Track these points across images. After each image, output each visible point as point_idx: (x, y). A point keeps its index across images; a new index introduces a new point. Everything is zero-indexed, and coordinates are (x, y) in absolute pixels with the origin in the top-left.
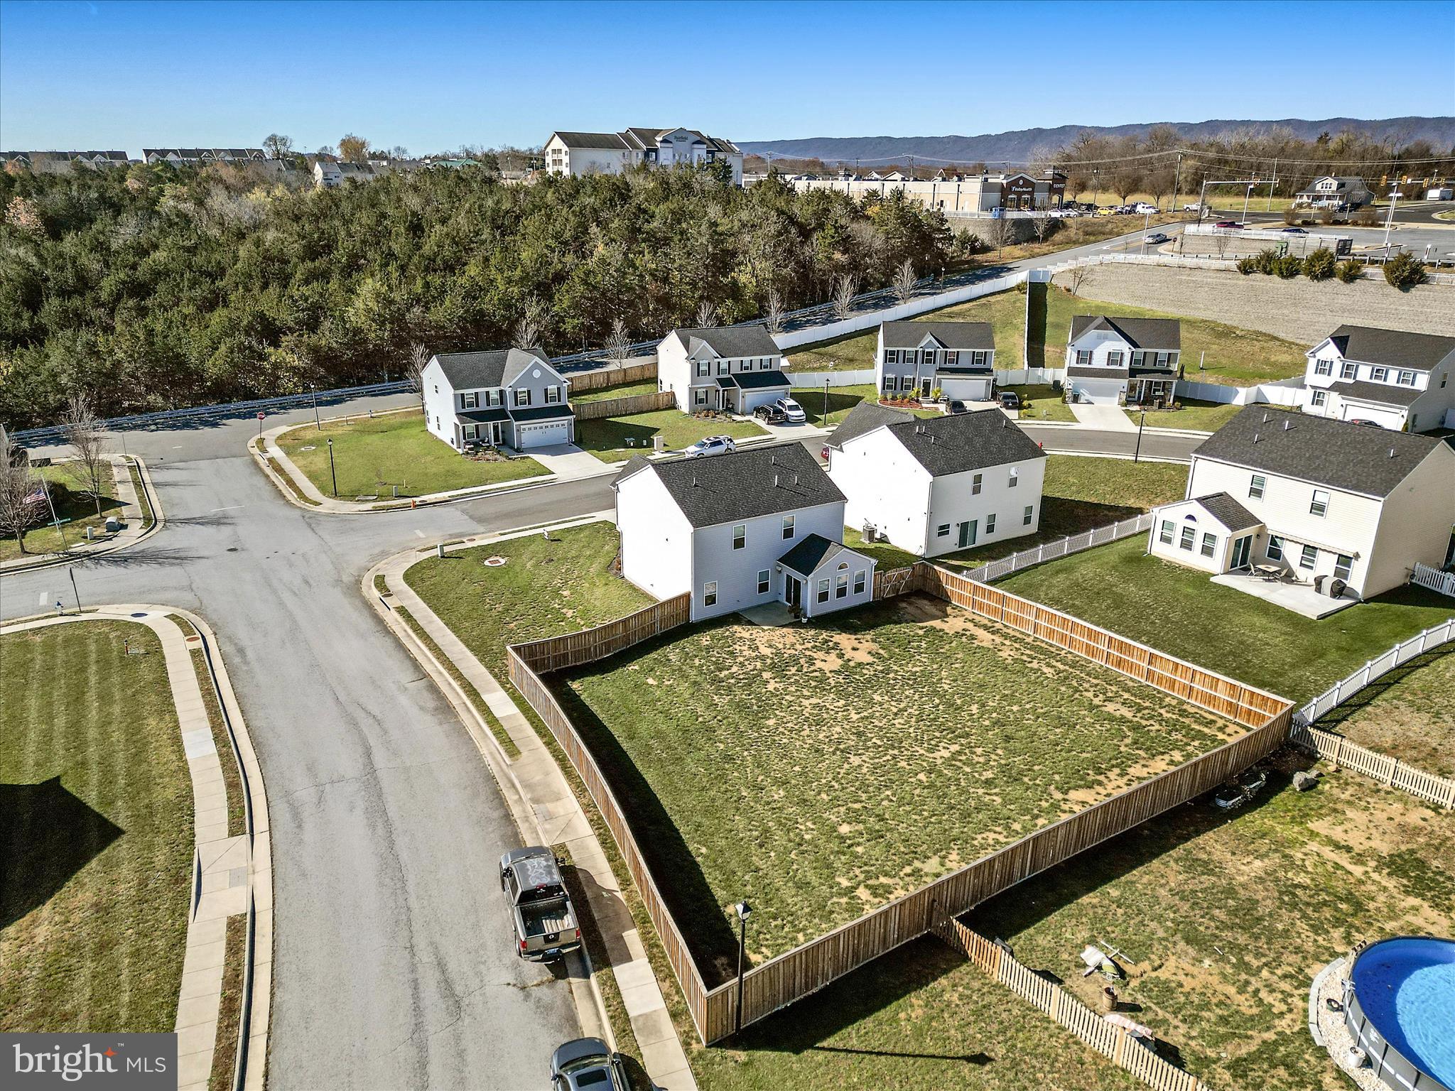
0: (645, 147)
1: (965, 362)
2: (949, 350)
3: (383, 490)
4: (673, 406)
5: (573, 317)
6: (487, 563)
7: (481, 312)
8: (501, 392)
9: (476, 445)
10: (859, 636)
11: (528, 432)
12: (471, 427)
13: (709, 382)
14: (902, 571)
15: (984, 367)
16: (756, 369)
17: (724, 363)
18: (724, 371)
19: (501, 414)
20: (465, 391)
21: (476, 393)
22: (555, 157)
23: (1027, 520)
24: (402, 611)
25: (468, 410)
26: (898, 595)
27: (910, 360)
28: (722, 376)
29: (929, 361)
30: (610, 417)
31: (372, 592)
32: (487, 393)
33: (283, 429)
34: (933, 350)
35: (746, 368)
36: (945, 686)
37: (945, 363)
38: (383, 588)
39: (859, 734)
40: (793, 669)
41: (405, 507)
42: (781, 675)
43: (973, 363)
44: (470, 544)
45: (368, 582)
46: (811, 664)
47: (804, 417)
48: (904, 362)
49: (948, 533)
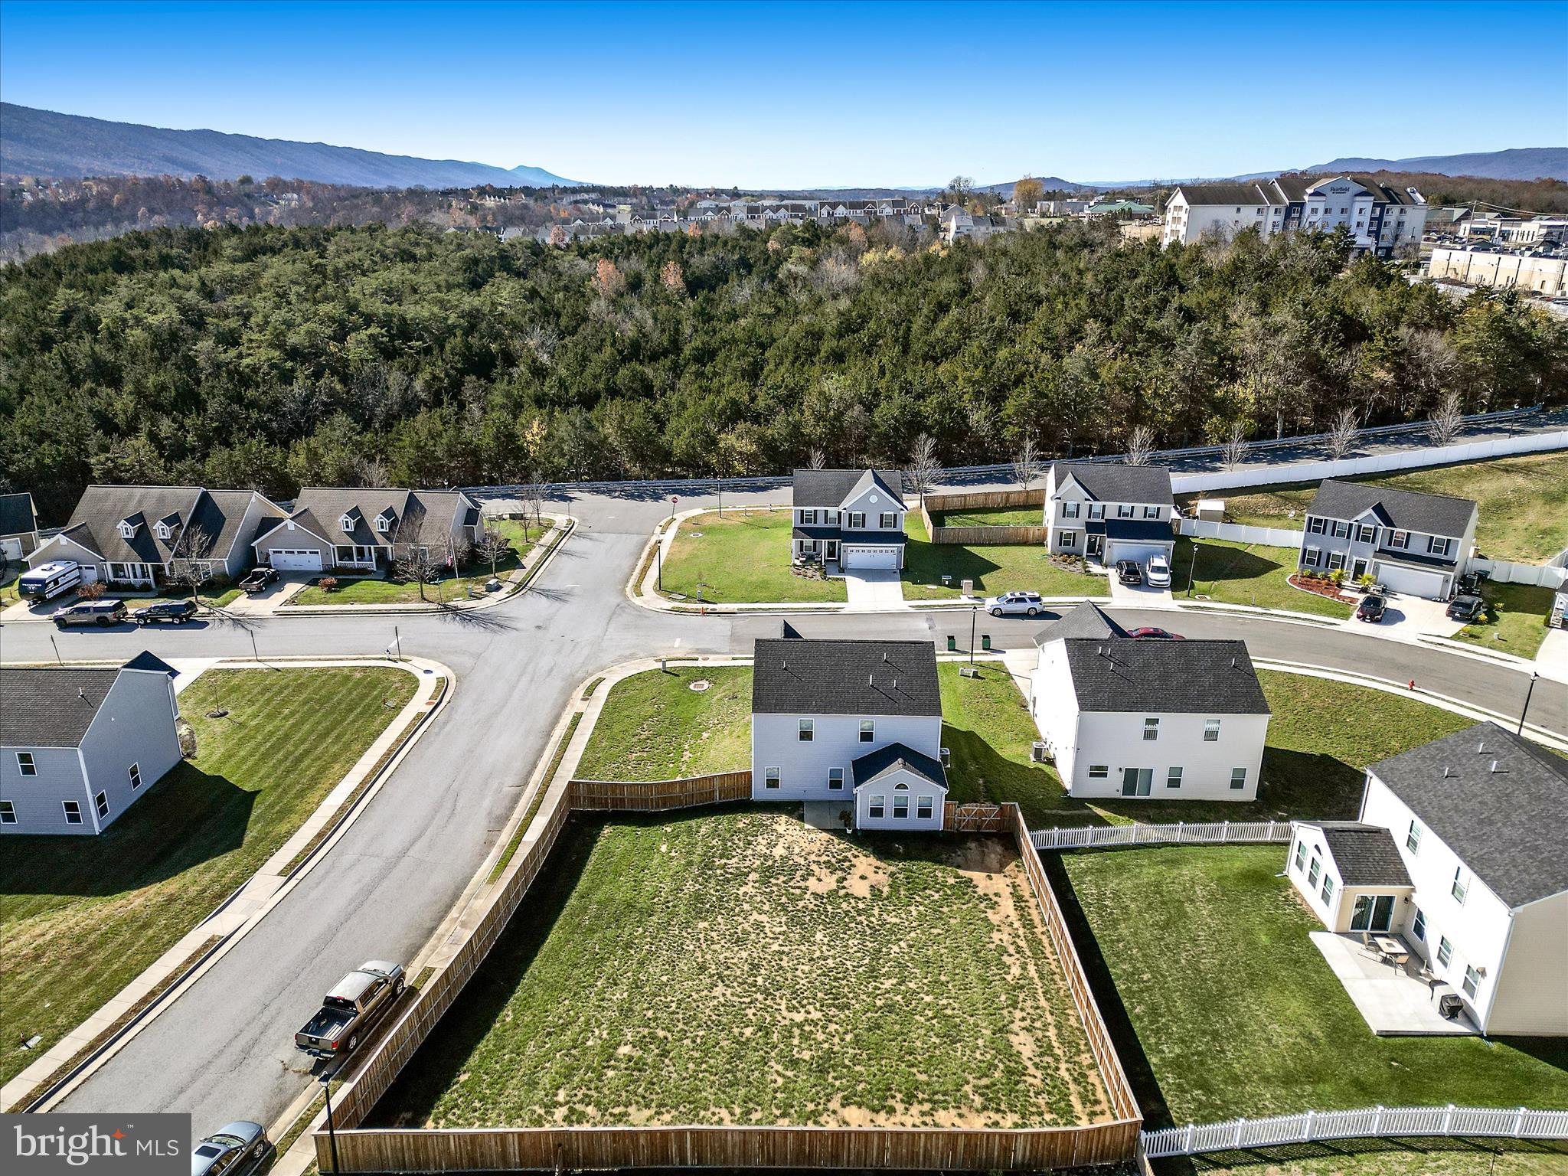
0: (1287, 202)
1: (1418, 547)
2: (1396, 530)
3: (698, 590)
4: (1040, 543)
5: (1015, 425)
6: (692, 687)
7: (919, 413)
8: (840, 513)
9: (810, 558)
11: (856, 554)
12: (809, 541)
13: (1076, 525)
14: (986, 807)
15: (1445, 558)
16: (1138, 516)
17: (1097, 506)
18: (1096, 515)
19: (836, 533)
20: (805, 508)
21: (816, 511)
22: (1175, 215)
23: (1237, 784)
24: (577, 718)
25: (805, 525)
26: (978, 833)
27: (1341, 534)
28: (1092, 520)
29: (1365, 539)
30: (968, 545)
31: (580, 692)
32: (826, 511)
33: (698, 511)
34: (1373, 527)
35: (1126, 515)
36: (896, 948)
37: (1390, 544)
38: (590, 692)
39: (754, 967)
40: (782, 878)
41: (696, 612)
42: (765, 881)
43: (1429, 551)
44: (700, 663)
45: (588, 682)
46: (804, 879)
47: (1169, 583)
48: (1333, 535)
49: (1105, 775)
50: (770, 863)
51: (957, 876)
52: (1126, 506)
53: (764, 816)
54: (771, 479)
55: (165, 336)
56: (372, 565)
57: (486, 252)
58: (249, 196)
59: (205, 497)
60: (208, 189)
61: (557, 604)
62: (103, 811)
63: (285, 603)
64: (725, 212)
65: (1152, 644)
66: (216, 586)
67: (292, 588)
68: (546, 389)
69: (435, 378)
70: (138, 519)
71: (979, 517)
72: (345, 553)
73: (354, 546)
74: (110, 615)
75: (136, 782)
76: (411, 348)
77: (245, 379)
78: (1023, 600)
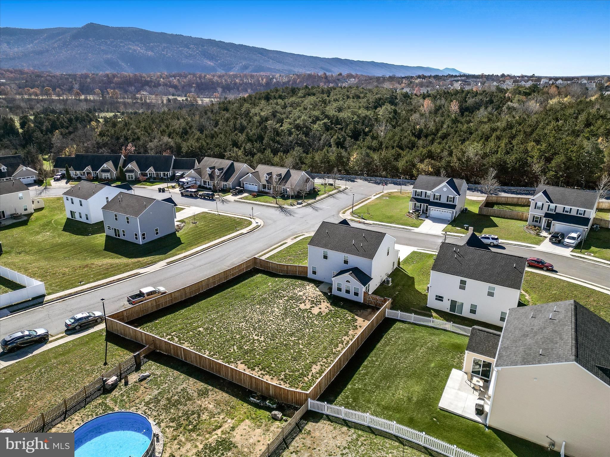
4: (527, 220)
8: (431, 194)
9: (417, 211)
11: (434, 211)
12: (418, 204)
13: (541, 213)
14: (378, 298)
16: (573, 214)
17: (553, 206)
18: (552, 210)
19: (428, 202)
20: (417, 190)
21: (421, 192)
25: (417, 197)
30: (492, 216)
31: (293, 237)
32: (426, 192)
35: (567, 212)
36: (307, 330)
38: (296, 237)
39: (260, 321)
40: (294, 301)
41: (357, 222)
42: (288, 300)
45: (298, 235)
46: (301, 303)
47: (574, 245)
49: (442, 301)
50: (295, 296)
51: (353, 318)
52: (568, 208)
53: (306, 283)
55: (264, 119)
56: (271, 191)
57: (386, 96)
58: (338, 80)
59: (232, 164)
60: (326, 77)
61: (314, 211)
62: (144, 238)
63: (239, 199)
64: (502, 82)
65: (481, 251)
66: (225, 191)
67: (246, 194)
68: (373, 144)
69: (338, 138)
70: (213, 168)
71: (511, 207)
72: (264, 186)
73: (267, 184)
74: (193, 194)
75: (157, 233)
76: (337, 128)
77: (278, 134)
78: (489, 238)
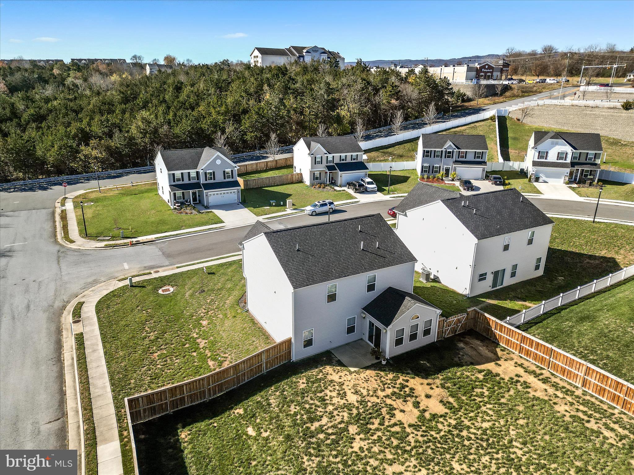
0: (298, 55)
1: (470, 158)
2: (461, 150)
4: (300, 181)
5: (251, 132)
6: (160, 291)
7: (201, 128)
8: (198, 173)
9: (182, 204)
10: (430, 381)
11: (213, 196)
12: (179, 193)
13: (322, 168)
14: (460, 316)
15: (482, 160)
16: (349, 160)
17: (330, 156)
18: (330, 162)
19: (197, 185)
22: (255, 59)
23: (537, 268)
24: (80, 339)
25: (177, 183)
26: (456, 335)
27: (438, 156)
28: (329, 164)
29: (449, 157)
30: (265, 187)
31: (67, 318)
32: (189, 173)
33: (82, 192)
34: (451, 150)
35: (343, 160)
37: (459, 158)
38: (77, 314)
40: (376, 422)
41: (125, 245)
42: (365, 430)
43: (475, 158)
44: (154, 276)
45: (70, 307)
46: (392, 415)
47: (376, 189)
48: (434, 157)
49: (486, 278)
50: (355, 411)
51: (480, 371)
52: (343, 155)
53: (315, 372)
54: (120, 171)
78: (326, 205)
